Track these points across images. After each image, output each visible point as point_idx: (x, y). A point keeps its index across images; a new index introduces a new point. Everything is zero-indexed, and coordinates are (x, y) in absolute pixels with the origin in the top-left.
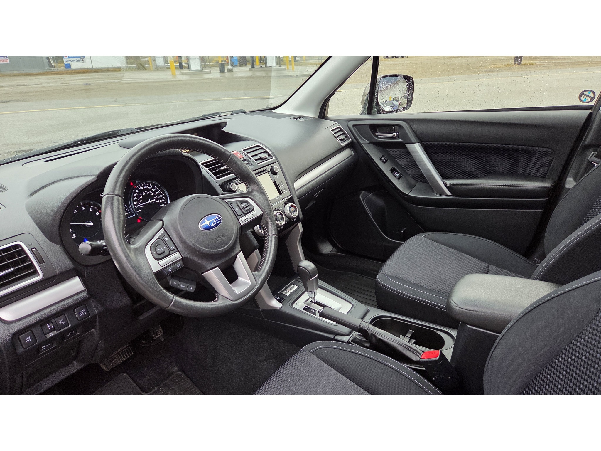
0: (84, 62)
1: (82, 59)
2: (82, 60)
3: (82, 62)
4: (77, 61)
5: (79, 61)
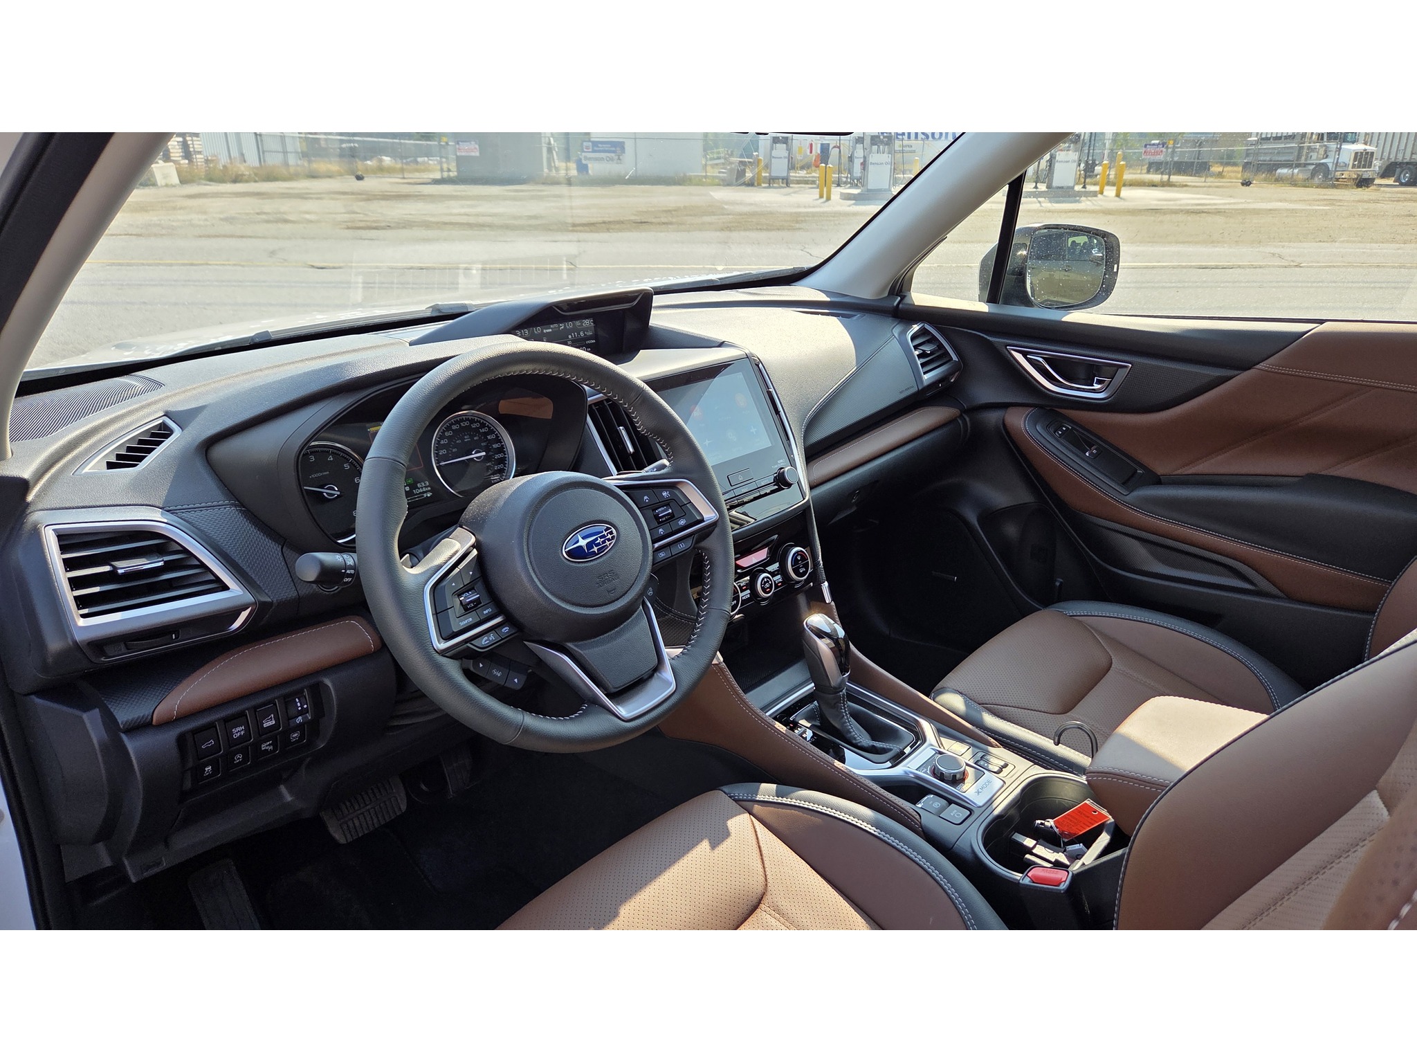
0: (621, 163)
1: (619, 156)
2: (619, 159)
3: (617, 163)
4: (608, 159)
5: (612, 159)
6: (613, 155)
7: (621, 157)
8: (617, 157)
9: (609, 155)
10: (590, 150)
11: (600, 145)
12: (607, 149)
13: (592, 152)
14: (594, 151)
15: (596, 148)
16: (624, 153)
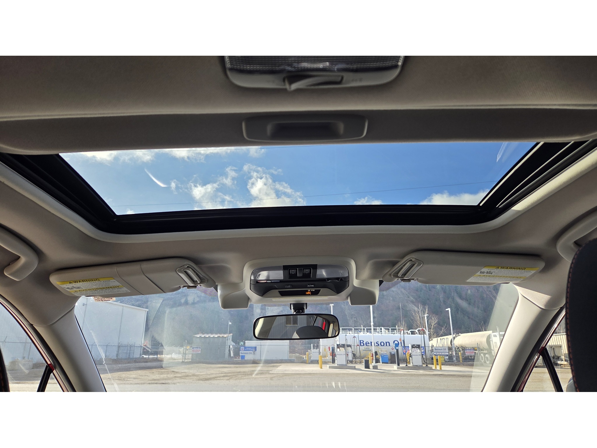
3: (253, 355)
5: (251, 353)
6: (252, 351)
7: (255, 352)
8: (253, 352)
9: (250, 351)
10: (243, 350)
11: (247, 348)
12: (249, 349)
13: (244, 351)
14: (244, 350)
15: (245, 349)
16: (256, 351)
